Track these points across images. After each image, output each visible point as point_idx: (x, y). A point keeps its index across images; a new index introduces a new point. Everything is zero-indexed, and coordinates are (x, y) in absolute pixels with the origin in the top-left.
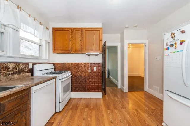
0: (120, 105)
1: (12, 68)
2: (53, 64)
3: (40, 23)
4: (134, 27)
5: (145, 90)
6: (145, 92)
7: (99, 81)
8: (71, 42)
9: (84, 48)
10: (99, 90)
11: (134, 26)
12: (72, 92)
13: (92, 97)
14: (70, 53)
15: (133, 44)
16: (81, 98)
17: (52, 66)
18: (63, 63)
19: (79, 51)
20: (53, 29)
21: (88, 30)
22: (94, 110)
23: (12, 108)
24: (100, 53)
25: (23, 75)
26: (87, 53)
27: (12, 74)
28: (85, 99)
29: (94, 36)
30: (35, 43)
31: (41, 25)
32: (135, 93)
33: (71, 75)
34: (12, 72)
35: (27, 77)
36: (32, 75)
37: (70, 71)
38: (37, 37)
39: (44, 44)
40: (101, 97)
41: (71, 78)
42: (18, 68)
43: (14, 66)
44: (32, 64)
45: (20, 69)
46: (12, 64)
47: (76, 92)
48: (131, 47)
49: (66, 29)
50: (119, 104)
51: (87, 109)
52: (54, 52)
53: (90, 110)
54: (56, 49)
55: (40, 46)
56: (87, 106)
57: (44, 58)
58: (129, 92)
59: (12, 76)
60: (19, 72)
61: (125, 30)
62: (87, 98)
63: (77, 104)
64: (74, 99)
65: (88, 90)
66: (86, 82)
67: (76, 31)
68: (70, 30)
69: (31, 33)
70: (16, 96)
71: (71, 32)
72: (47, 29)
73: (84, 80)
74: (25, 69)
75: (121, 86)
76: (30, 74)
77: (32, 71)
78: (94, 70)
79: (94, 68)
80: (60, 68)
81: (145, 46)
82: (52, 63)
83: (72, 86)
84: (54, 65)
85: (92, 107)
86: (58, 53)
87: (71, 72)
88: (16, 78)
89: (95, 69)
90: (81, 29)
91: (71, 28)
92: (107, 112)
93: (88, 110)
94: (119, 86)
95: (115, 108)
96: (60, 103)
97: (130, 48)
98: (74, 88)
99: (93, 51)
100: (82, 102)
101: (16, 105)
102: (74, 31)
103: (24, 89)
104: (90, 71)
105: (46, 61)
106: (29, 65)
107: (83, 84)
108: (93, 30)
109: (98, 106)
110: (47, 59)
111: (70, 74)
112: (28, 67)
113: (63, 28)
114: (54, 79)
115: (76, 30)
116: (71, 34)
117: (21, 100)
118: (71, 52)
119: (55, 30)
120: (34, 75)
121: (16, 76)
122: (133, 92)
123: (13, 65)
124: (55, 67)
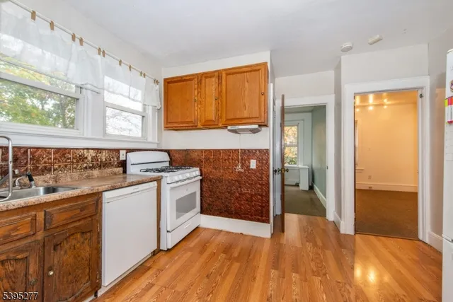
0: (312, 264)
1: (90, 158)
2: (168, 152)
3: (141, 73)
4: (371, 44)
5: (421, 237)
6: (420, 243)
7: (261, 196)
8: (196, 105)
9: (224, 115)
10: (262, 216)
11: (370, 41)
12: (202, 213)
13: (244, 233)
14: (195, 128)
15: (393, 93)
16: (221, 231)
17: (165, 157)
18: (186, 150)
19: (213, 123)
20: (165, 80)
21: (231, 72)
22: (237, 261)
23: (65, 222)
24: (260, 126)
25: (109, 170)
26: (229, 128)
27: (90, 167)
28: (228, 233)
29: (246, 84)
30: (134, 112)
31: (142, 78)
32: (379, 240)
33: (201, 175)
34: (91, 165)
35: (115, 174)
36: (125, 172)
37: (198, 169)
38: (137, 101)
39: (150, 112)
40: (268, 236)
41: (199, 183)
42: (101, 159)
43: (94, 155)
44: (125, 151)
45: (104, 160)
46: (90, 151)
47: (210, 215)
48: (389, 103)
49: (188, 78)
50: (312, 260)
51: (223, 256)
52: (167, 128)
53: (229, 259)
54: (169, 121)
55: (143, 117)
56: (227, 249)
57: (150, 139)
58: (357, 235)
59: (90, 172)
60: (103, 165)
61: (345, 58)
62: (233, 233)
63: (208, 242)
64: (205, 229)
65: (236, 213)
66: (232, 194)
67: (207, 80)
68: (196, 79)
69: (122, 95)
70: (72, 204)
71: (196, 82)
72: (156, 82)
73: (227, 189)
74: (112, 160)
75: (335, 216)
76: (121, 170)
77: (123, 164)
78: (251, 167)
79: (249, 163)
80: (179, 160)
81: (421, 96)
82: (165, 151)
83: (201, 200)
84: (169, 155)
85: (236, 254)
86: (176, 130)
87: (200, 170)
88: (96, 176)
89: (253, 164)
90: (216, 74)
91: (197, 74)
92: (267, 274)
93: (225, 258)
94: (331, 215)
95: (296, 269)
96: (168, 231)
97: (385, 107)
98: (206, 206)
99: (244, 121)
100: (221, 239)
101: (71, 218)
102: (204, 78)
103: (87, 194)
104: (239, 168)
105: (155, 147)
106: (119, 154)
107: (226, 198)
108: (244, 72)
109: (251, 256)
110: (156, 141)
111: (198, 173)
112: (119, 157)
113: (181, 77)
114: (155, 183)
115: (206, 77)
116: (196, 86)
117: (81, 211)
118: (196, 126)
119: (169, 83)
120: (128, 172)
121: (96, 172)
122: (372, 238)
123: (92, 153)
124: (171, 158)
